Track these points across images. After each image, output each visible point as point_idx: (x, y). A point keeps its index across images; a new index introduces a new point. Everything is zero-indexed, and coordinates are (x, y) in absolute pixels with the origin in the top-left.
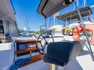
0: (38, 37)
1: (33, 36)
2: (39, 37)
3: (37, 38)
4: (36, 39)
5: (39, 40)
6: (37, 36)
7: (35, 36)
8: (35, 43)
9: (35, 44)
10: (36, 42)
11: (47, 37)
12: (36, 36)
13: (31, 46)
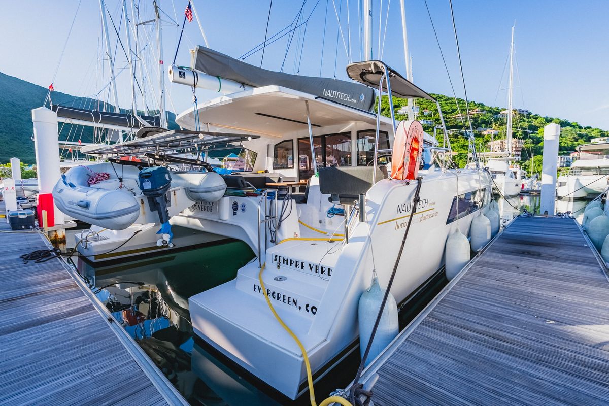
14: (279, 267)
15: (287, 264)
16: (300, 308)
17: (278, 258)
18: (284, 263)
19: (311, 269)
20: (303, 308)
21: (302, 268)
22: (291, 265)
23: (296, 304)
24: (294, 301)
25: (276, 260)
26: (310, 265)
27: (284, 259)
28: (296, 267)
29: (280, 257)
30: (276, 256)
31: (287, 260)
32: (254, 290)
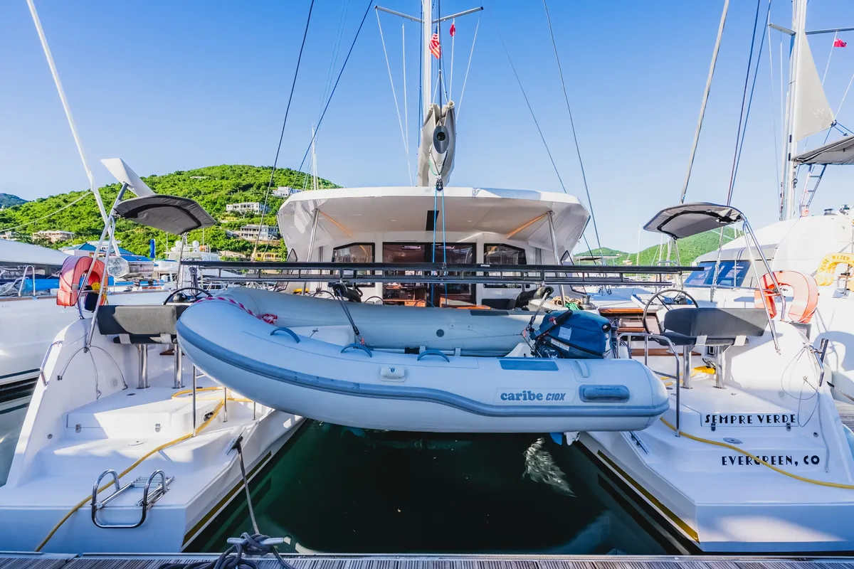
0: (646, 302)
1: (633, 298)
2: (650, 302)
3: (644, 303)
4: (643, 307)
5: (651, 308)
6: (645, 298)
7: (640, 300)
8: (639, 317)
9: (637, 319)
10: (641, 314)
11: (678, 302)
12: (641, 298)
13: (629, 324)
14: (713, 429)
15: (726, 422)
16: (796, 463)
17: (711, 418)
18: (721, 422)
19: (761, 420)
20: (801, 462)
21: (749, 422)
22: (732, 422)
23: (790, 461)
24: (787, 458)
25: (708, 421)
26: (759, 417)
27: (721, 418)
28: (740, 422)
29: (714, 416)
30: (708, 416)
31: (726, 418)
32: (724, 464)
